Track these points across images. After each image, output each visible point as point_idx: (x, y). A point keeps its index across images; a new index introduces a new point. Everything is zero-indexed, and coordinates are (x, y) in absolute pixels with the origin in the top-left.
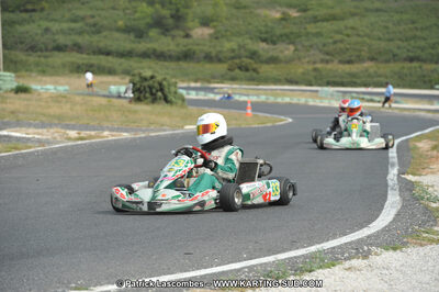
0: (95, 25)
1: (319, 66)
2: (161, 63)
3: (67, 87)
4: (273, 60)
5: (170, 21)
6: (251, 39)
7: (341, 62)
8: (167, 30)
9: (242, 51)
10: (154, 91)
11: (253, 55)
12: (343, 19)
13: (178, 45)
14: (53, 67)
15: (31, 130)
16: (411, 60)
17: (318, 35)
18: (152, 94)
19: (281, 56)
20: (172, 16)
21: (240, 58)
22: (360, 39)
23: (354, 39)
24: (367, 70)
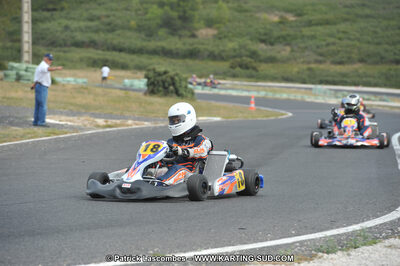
0: (109, 24)
1: (313, 66)
2: (168, 60)
3: (85, 80)
4: (272, 60)
5: (179, 23)
6: (251, 40)
7: (333, 63)
8: (175, 30)
9: (243, 51)
10: (166, 85)
11: (253, 54)
12: (335, 24)
13: (184, 44)
14: (72, 61)
15: (63, 118)
16: (398, 62)
17: (313, 37)
18: (165, 88)
19: (279, 56)
20: (180, 18)
21: (241, 56)
22: (350, 43)
23: (346, 42)
24: (357, 71)
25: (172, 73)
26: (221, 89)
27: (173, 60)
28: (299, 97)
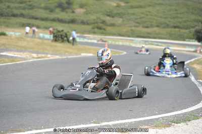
0: (31, 5)
1: (133, 28)
2: (61, 24)
3: (20, 34)
4: (113, 25)
5: (66, 5)
6: (103, 14)
7: (143, 27)
8: (64, 9)
9: (99, 21)
10: (63, 37)
11: (103, 22)
12: (144, 7)
13: (69, 16)
14: (12, 24)
16: (175, 27)
17: (133, 14)
18: (62, 38)
19: (116, 23)
20: (67, 3)
21: (97, 23)
22: (152, 17)
23: (149, 17)
24: (155, 31)
25: (65, 31)
26: (88, 39)
27: (63, 25)
28: (128, 44)
